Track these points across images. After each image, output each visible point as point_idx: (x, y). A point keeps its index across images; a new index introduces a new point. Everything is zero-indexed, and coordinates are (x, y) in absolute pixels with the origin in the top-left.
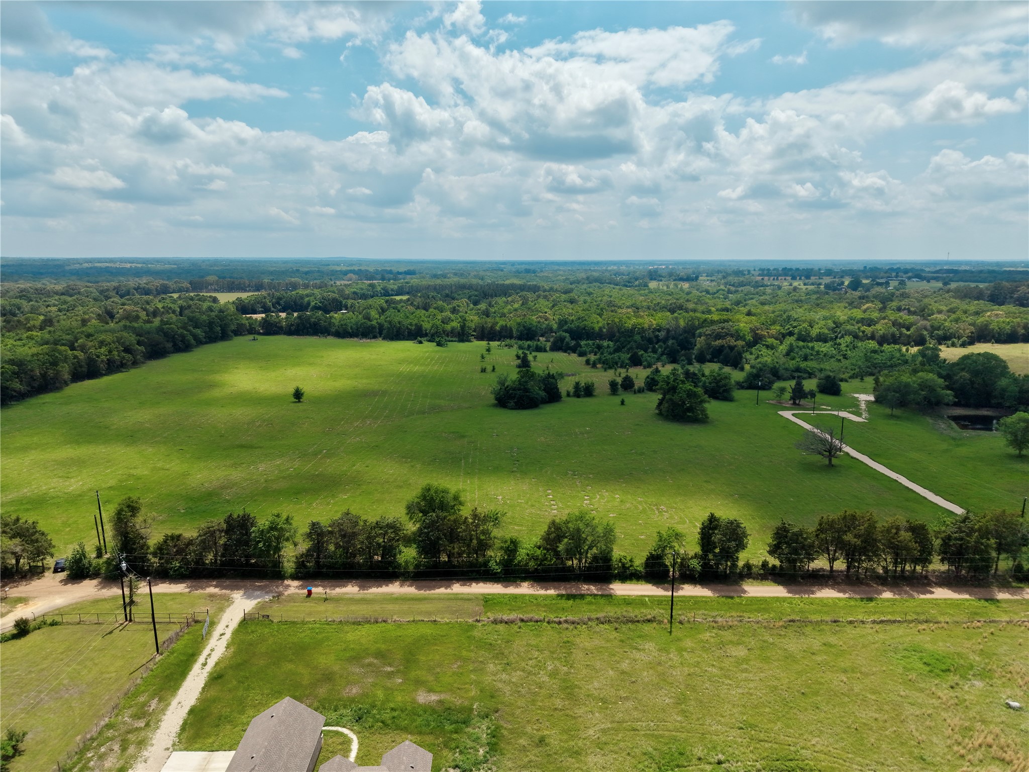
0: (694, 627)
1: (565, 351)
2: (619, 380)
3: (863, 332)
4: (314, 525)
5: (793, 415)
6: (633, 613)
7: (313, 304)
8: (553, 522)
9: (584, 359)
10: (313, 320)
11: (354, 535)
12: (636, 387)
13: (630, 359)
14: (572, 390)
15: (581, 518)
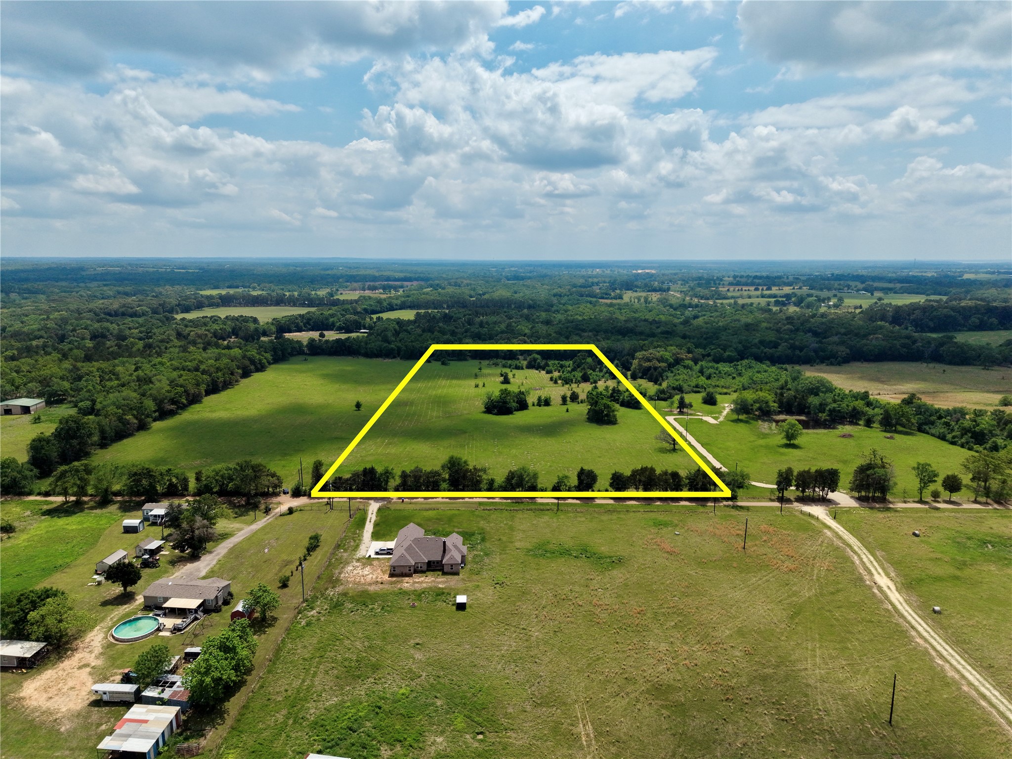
0: (567, 512)
1: (537, 369)
2: (569, 394)
3: (765, 353)
4: (403, 472)
5: (675, 419)
6: (542, 507)
7: (338, 324)
8: (511, 471)
9: (549, 376)
10: (347, 344)
11: (420, 477)
12: (580, 400)
13: (581, 377)
14: (536, 402)
15: (523, 469)
